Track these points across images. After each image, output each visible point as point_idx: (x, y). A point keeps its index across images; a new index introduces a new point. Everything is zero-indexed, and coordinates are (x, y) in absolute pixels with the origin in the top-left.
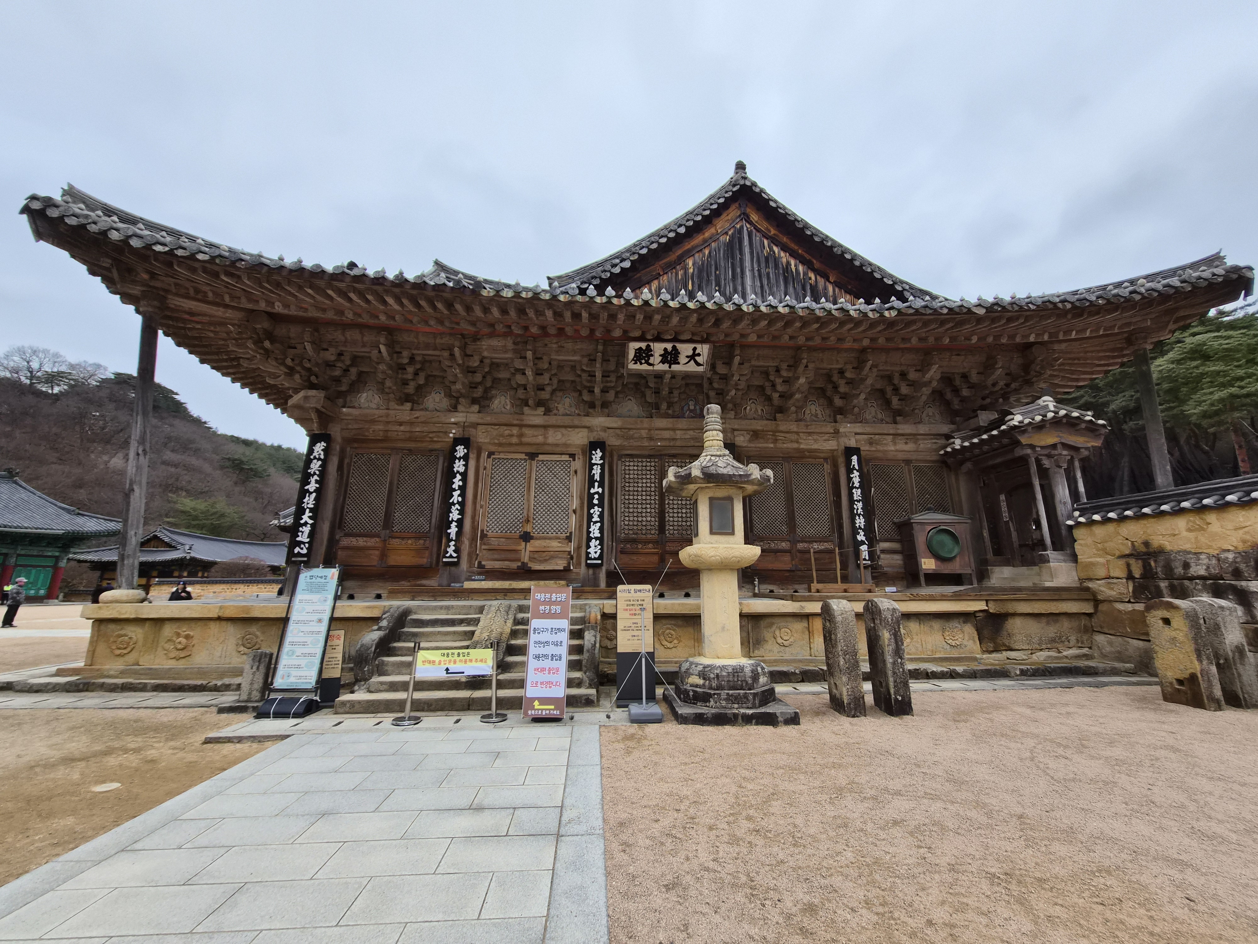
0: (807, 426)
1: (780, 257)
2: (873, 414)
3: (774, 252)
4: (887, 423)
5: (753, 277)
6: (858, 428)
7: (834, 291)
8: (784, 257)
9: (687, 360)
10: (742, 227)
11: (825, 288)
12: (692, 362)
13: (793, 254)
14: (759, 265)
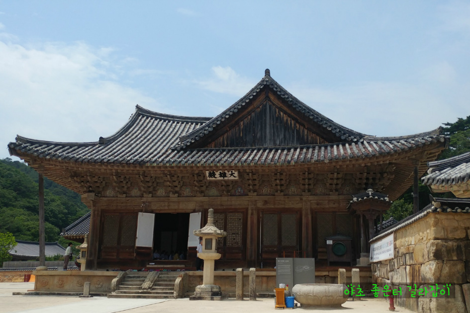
0: (289, 198)
1: (283, 117)
2: (321, 190)
3: (281, 115)
4: (327, 195)
5: (270, 128)
6: (311, 198)
7: (307, 132)
8: (285, 118)
9: (230, 176)
10: (266, 104)
11: (303, 131)
12: (232, 176)
13: (289, 116)
14: (273, 122)
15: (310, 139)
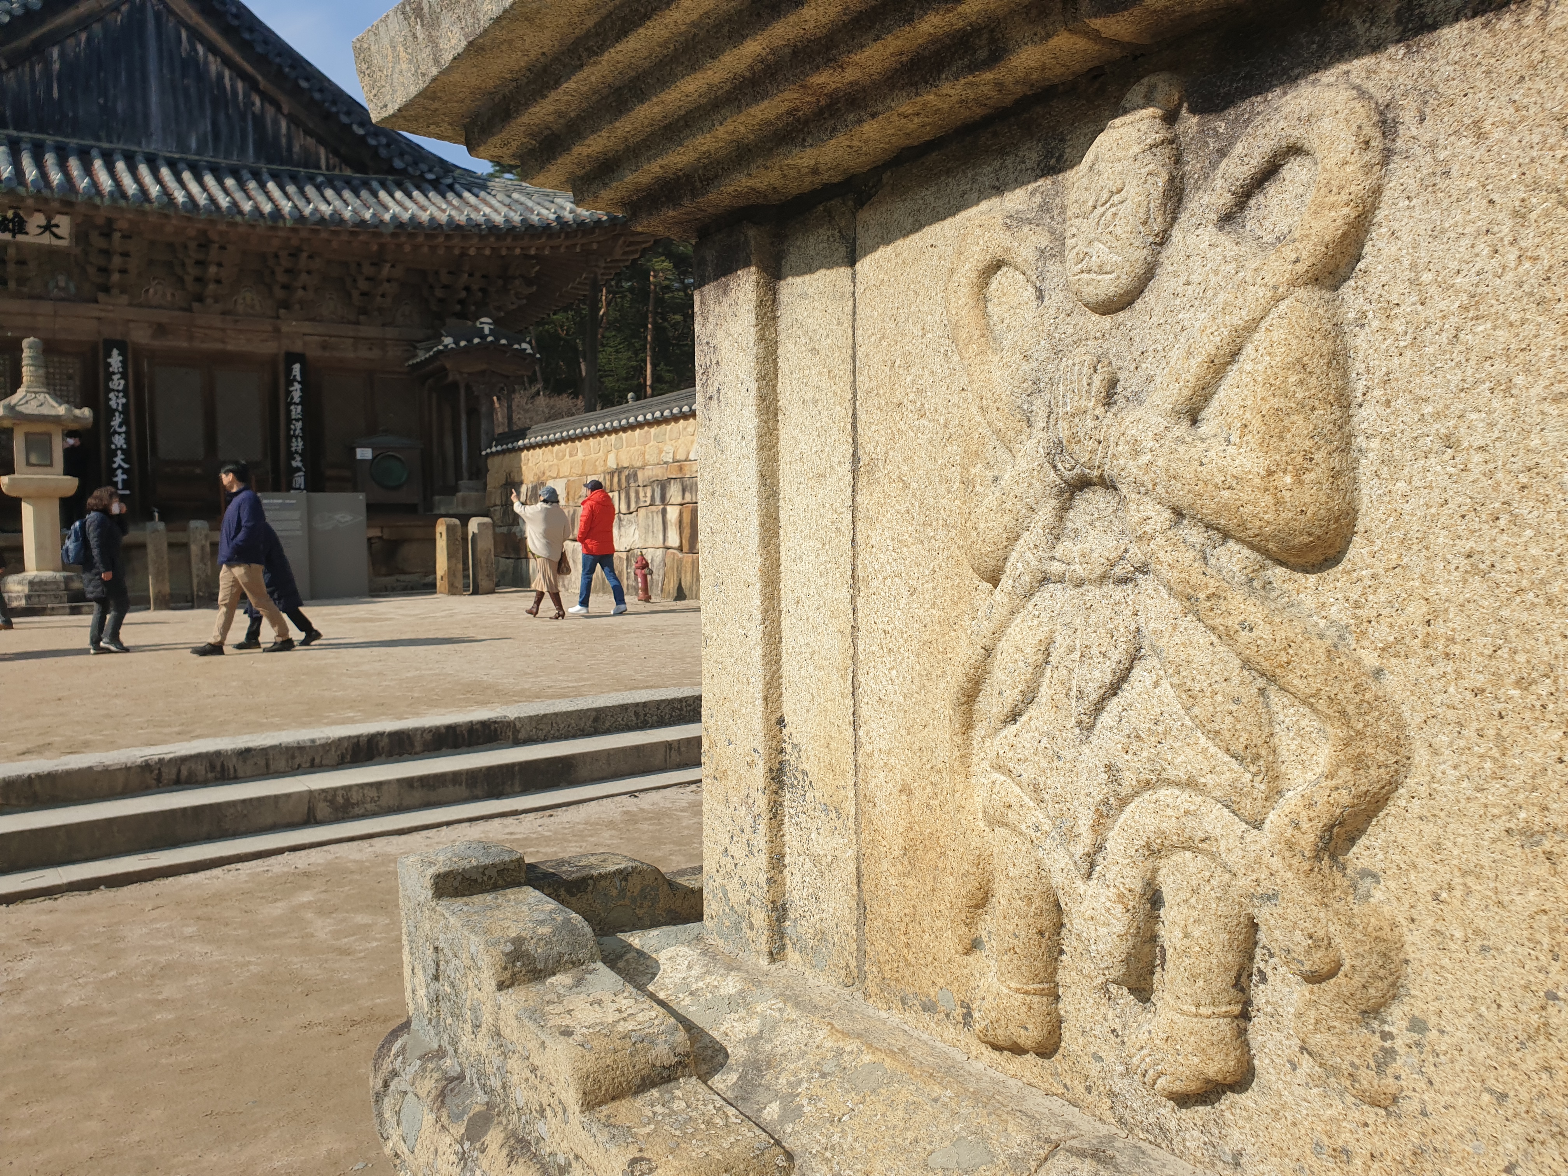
0: (236, 321)
1: (206, 63)
2: (332, 308)
3: (197, 53)
4: (350, 322)
5: (162, 92)
6: (307, 327)
7: (288, 128)
8: (214, 65)
9: (40, 230)
11: (276, 123)
12: (47, 234)
14: (173, 72)
15: (296, 149)
